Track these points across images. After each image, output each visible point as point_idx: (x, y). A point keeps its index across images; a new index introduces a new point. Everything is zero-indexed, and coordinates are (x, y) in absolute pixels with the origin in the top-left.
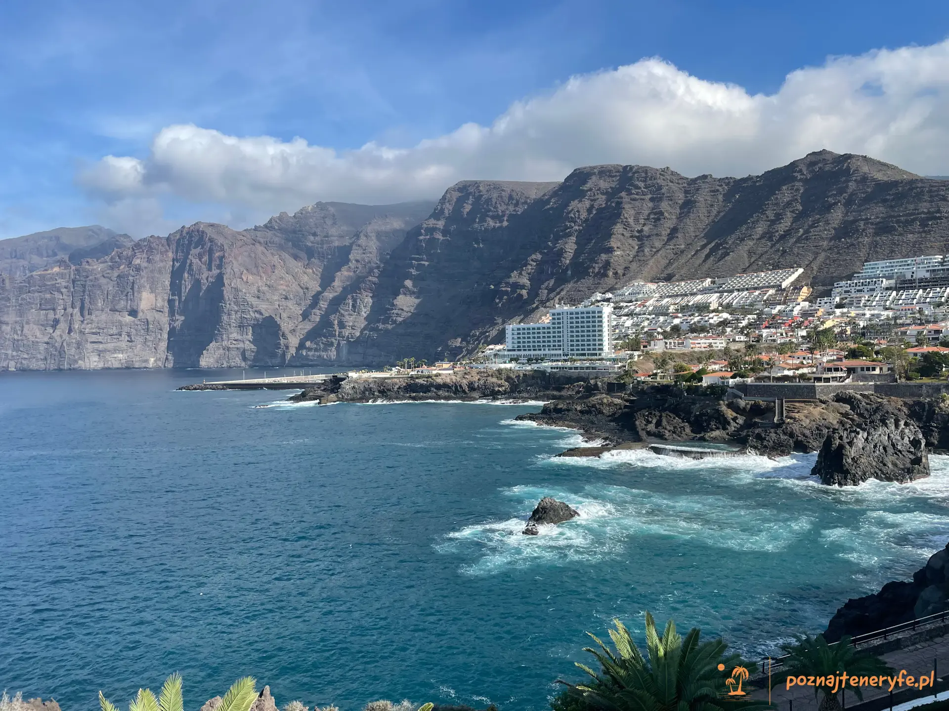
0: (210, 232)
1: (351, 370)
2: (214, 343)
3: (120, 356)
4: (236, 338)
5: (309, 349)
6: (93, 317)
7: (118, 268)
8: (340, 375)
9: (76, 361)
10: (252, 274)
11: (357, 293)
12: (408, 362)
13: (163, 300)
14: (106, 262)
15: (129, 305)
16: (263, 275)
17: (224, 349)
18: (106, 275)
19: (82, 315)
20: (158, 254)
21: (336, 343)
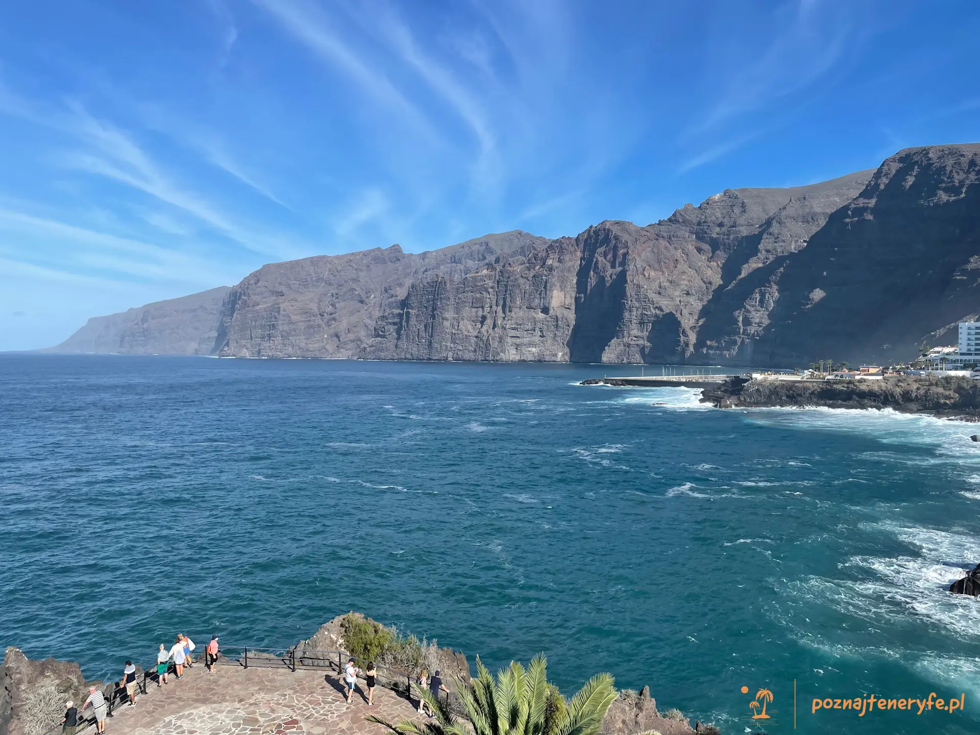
0: (615, 230)
1: (756, 371)
2: (615, 339)
3: (534, 349)
4: (637, 335)
5: (710, 347)
6: (513, 314)
7: (534, 268)
8: (743, 376)
9: (498, 354)
10: (655, 270)
11: (765, 286)
12: (825, 364)
13: (571, 298)
14: (525, 263)
15: (542, 303)
16: (665, 270)
17: (624, 346)
18: (524, 276)
19: (504, 312)
20: (568, 253)
21: (739, 341)
